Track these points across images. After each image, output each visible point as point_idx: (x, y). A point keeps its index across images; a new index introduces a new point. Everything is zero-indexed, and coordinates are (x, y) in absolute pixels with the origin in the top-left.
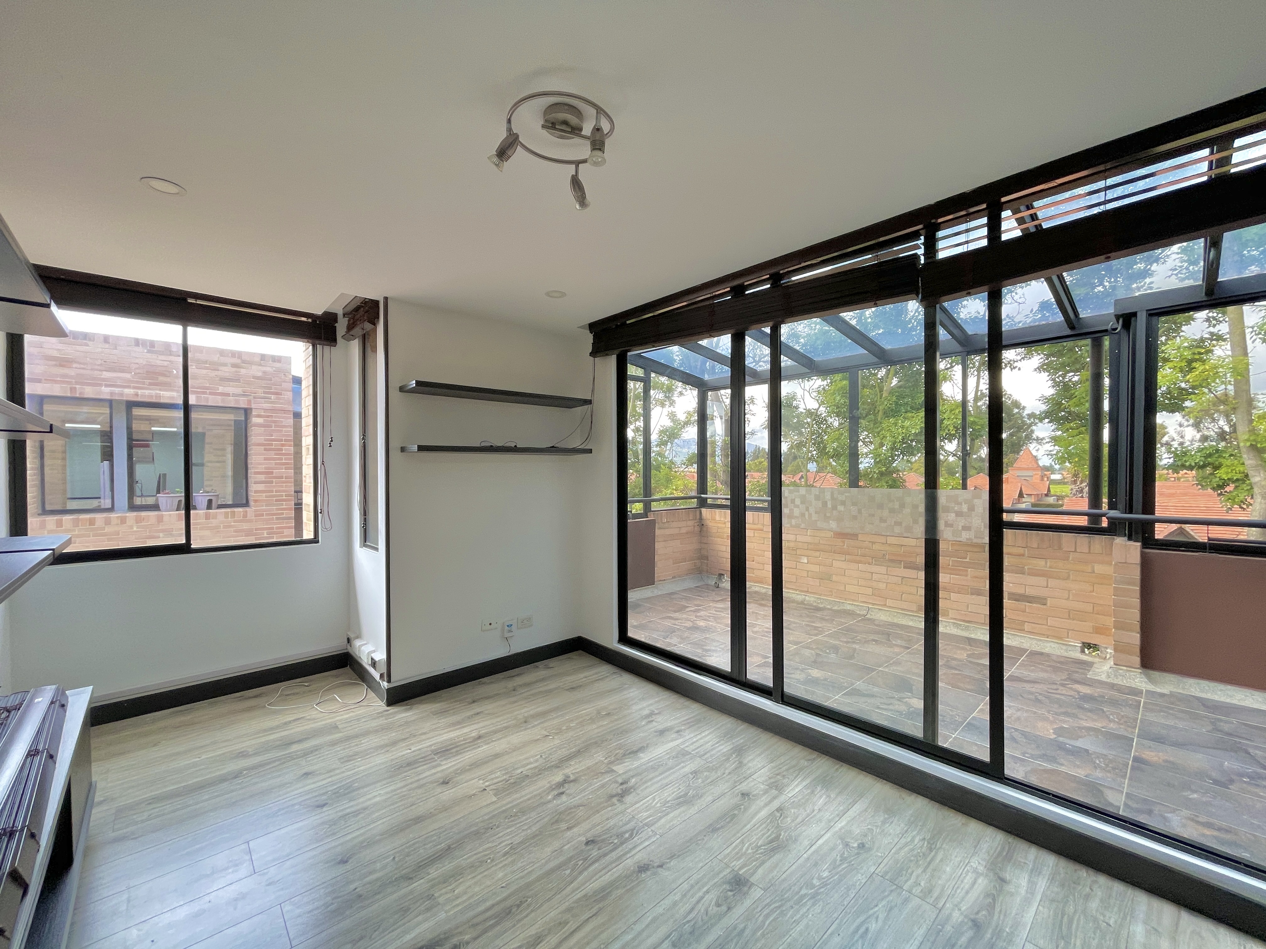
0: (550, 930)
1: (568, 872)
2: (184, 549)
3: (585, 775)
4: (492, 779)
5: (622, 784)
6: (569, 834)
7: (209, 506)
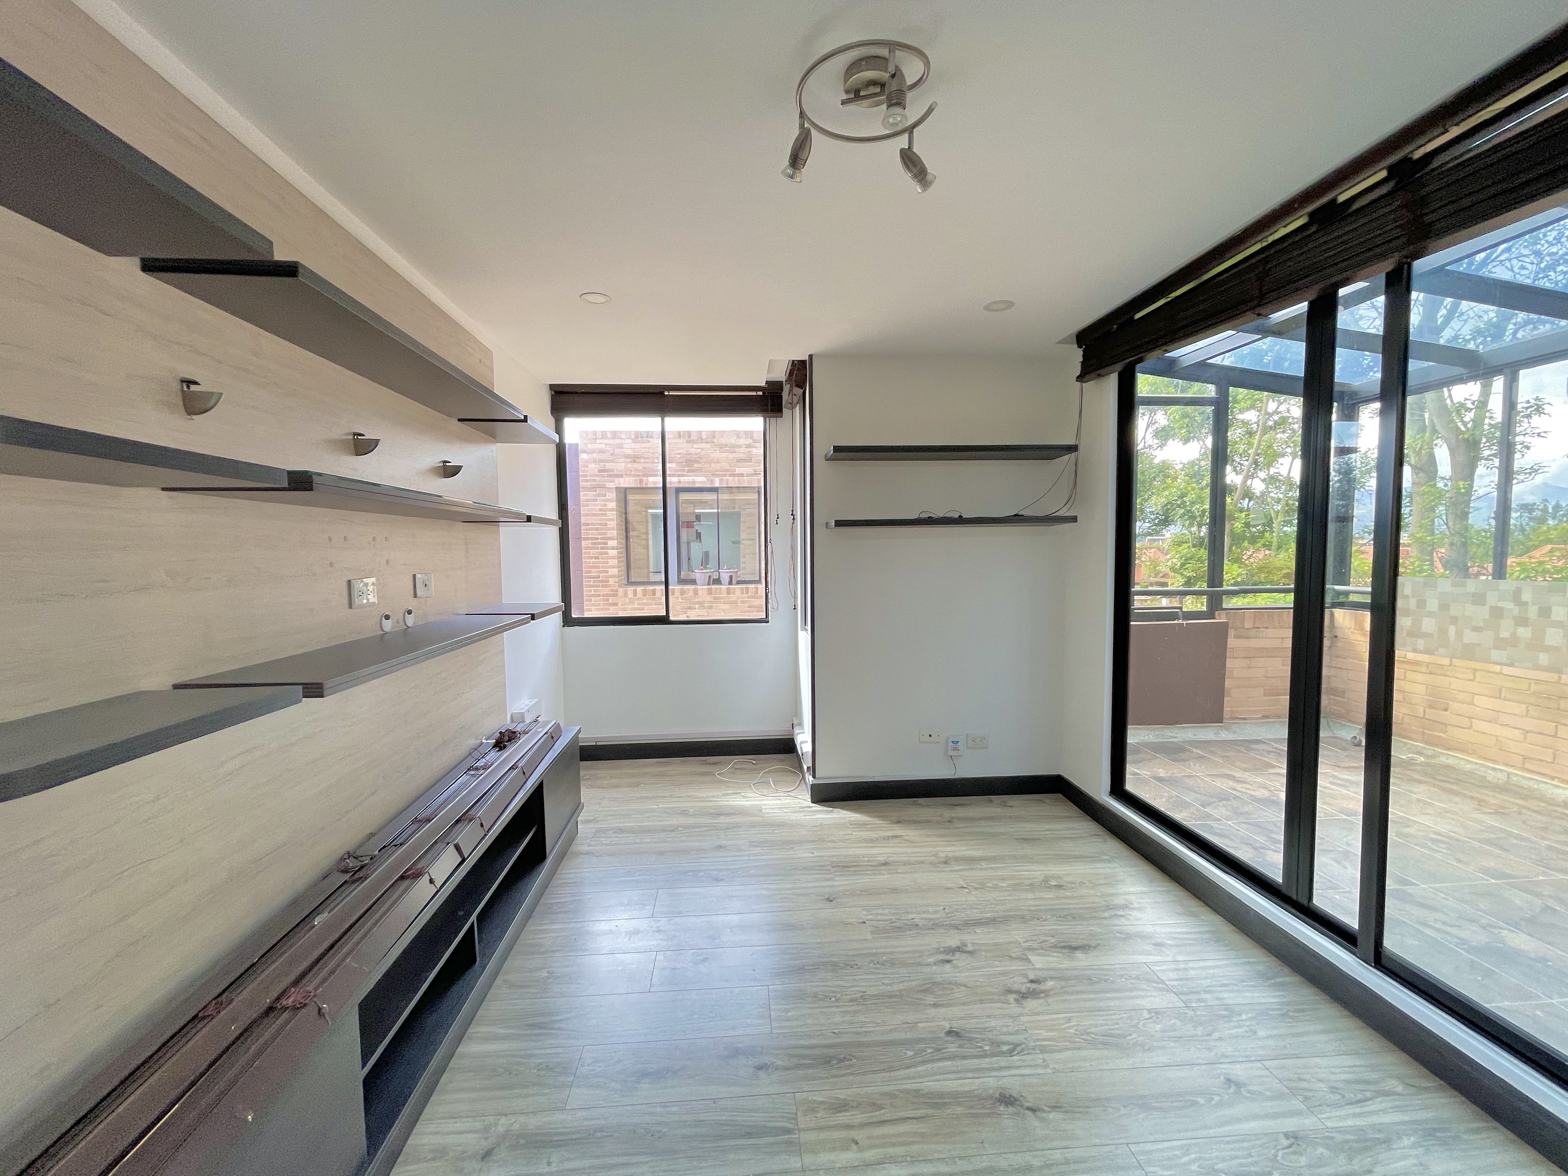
0: (859, 1104)
1: (910, 1053)
2: (664, 620)
3: (986, 951)
4: (878, 914)
5: (1032, 981)
6: (932, 1011)
7: (730, 583)
